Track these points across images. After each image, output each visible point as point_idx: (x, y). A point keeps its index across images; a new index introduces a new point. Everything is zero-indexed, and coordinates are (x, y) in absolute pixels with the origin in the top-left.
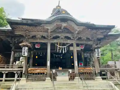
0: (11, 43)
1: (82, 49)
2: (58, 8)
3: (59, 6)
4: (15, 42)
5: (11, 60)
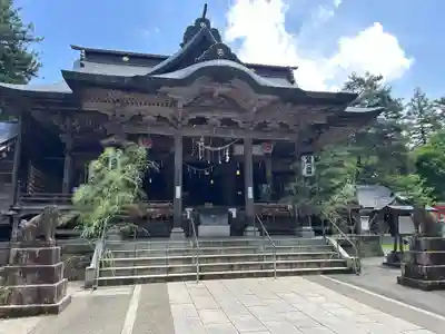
0: (63, 132)
1: (267, 154)
2: (203, 24)
3: (203, 19)
4: (74, 128)
5: (66, 180)
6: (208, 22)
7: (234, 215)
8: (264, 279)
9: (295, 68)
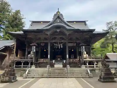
0: (25, 42)
2: (58, 13)
3: (58, 12)
4: (28, 41)
6: (60, 12)
7: (64, 62)
8: (65, 78)
9: (87, 21)
